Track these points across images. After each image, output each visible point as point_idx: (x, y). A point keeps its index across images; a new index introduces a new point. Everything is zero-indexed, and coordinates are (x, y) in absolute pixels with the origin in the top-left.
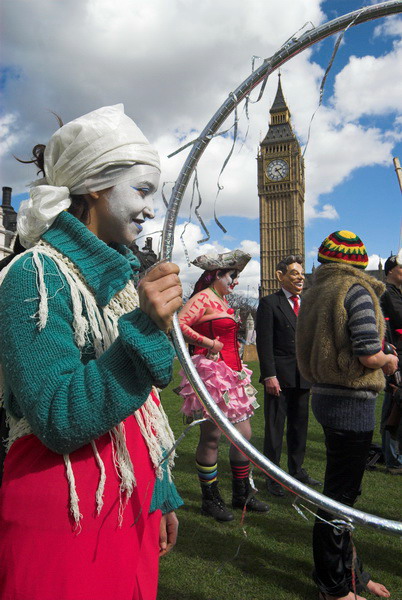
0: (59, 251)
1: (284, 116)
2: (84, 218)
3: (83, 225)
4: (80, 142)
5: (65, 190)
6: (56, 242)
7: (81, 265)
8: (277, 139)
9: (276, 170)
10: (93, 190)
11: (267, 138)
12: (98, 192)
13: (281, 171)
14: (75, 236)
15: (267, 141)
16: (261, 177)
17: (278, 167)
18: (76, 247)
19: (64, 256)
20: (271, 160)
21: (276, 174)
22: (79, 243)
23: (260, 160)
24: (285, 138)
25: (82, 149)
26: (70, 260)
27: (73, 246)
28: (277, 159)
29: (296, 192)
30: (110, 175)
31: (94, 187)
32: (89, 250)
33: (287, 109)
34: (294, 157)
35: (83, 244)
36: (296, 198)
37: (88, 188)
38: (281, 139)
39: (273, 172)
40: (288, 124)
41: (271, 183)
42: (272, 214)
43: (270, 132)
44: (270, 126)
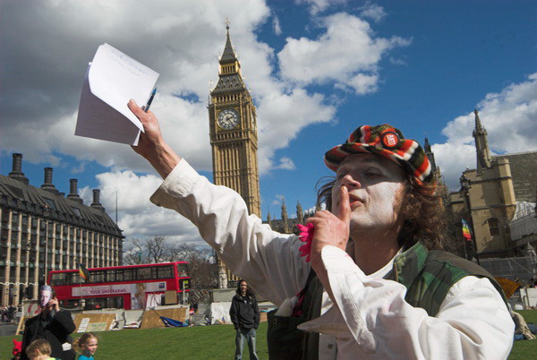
1: (234, 67)
8: (227, 89)
9: (227, 119)
11: (217, 87)
13: (232, 120)
15: (217, 91)
16: (212, 125)
17: (230, 116)
20: (222, 109)
21: (227, 123)
23: (211, 109)
24: (236, 88)
28: (228, 108)
29: (248, 140)
33: (236, 60)
34: (244, 106)
36: (248, 146)
38: (231, 89)
39: (224, 120)
40: (237, 74)
41: (223, 131)
42: (225, 162)
43: (220, 82)
44: (220, 76)
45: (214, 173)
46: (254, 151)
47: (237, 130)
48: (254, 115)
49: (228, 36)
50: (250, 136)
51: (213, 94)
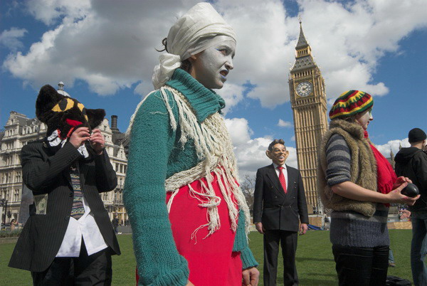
0: (176, 90)
1: (307, 51)
2: (189, 71)
3: (189, 75)
4: (184, 28)
5: (178, 57)
6: (174, 85)
7: (188, 97)
8: (302, 67)
9: (303, 89)
10: (193, 54)
11: (295, 67)
12: (196, 55)
13: (307, 89)
14: (185, 82)
15: (295, 69)
17: (305, 87)
18: (186, 88)
19: (179, 92)
20: (299, 82)
21: (304, 92)
22: (187, 86)
23: (291, 83)
24: (308, 66)
25: (185, 31)
26: (182, 94)
27: (184, 87)
28: (303, 81)
30: (201, 44)
31: (194, 52)
32: (194, 89)
33: (308, 45)
34: (316, 78)
35: (190, 86)
36: (320, 108)
37: (190, 53)
38: (305, 67)
39: (301, 90)
40: (309, 55)
41: (301, 99)
42: (303, 121)
43: (297, 63)
44: (297, 59)
45: (295, 129)
46: (324, 112)
47: (311, 97)
48: (323, 84)
49: (301, 28)
50: (321, 100)
51: (292, 72)
